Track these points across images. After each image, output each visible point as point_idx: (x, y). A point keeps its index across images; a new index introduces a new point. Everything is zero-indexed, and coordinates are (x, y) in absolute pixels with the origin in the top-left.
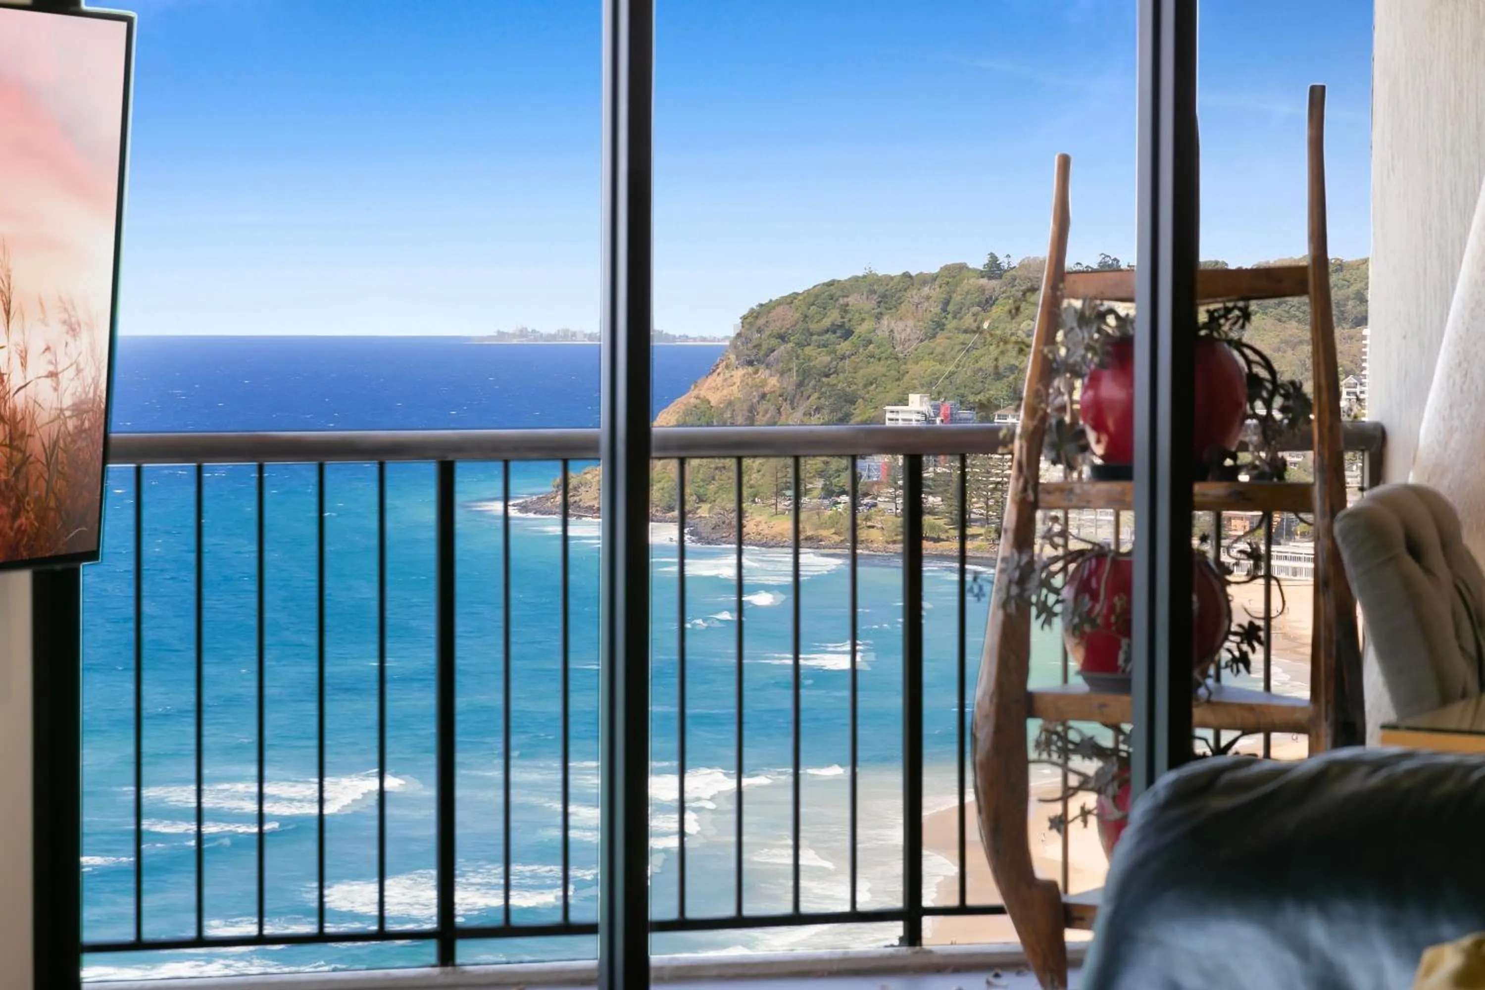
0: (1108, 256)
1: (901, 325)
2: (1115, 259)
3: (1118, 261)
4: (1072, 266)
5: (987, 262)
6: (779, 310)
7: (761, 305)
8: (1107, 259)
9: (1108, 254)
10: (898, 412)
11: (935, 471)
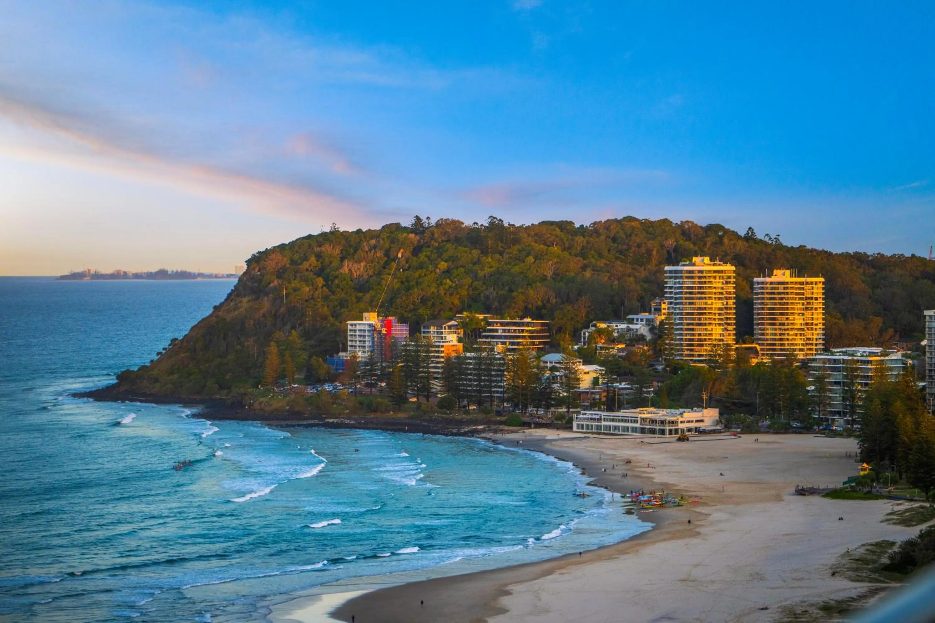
0: (494, 218)
1: (356, 266)
2: (500, 220)
3: (502, 221)
4: (471, 225)
5: (414, 222)
6: (273, 256)
7: (259, 253)
8: (495, 220)
9: (495, 216)
10: (356, 325)
11: (381, 365)
